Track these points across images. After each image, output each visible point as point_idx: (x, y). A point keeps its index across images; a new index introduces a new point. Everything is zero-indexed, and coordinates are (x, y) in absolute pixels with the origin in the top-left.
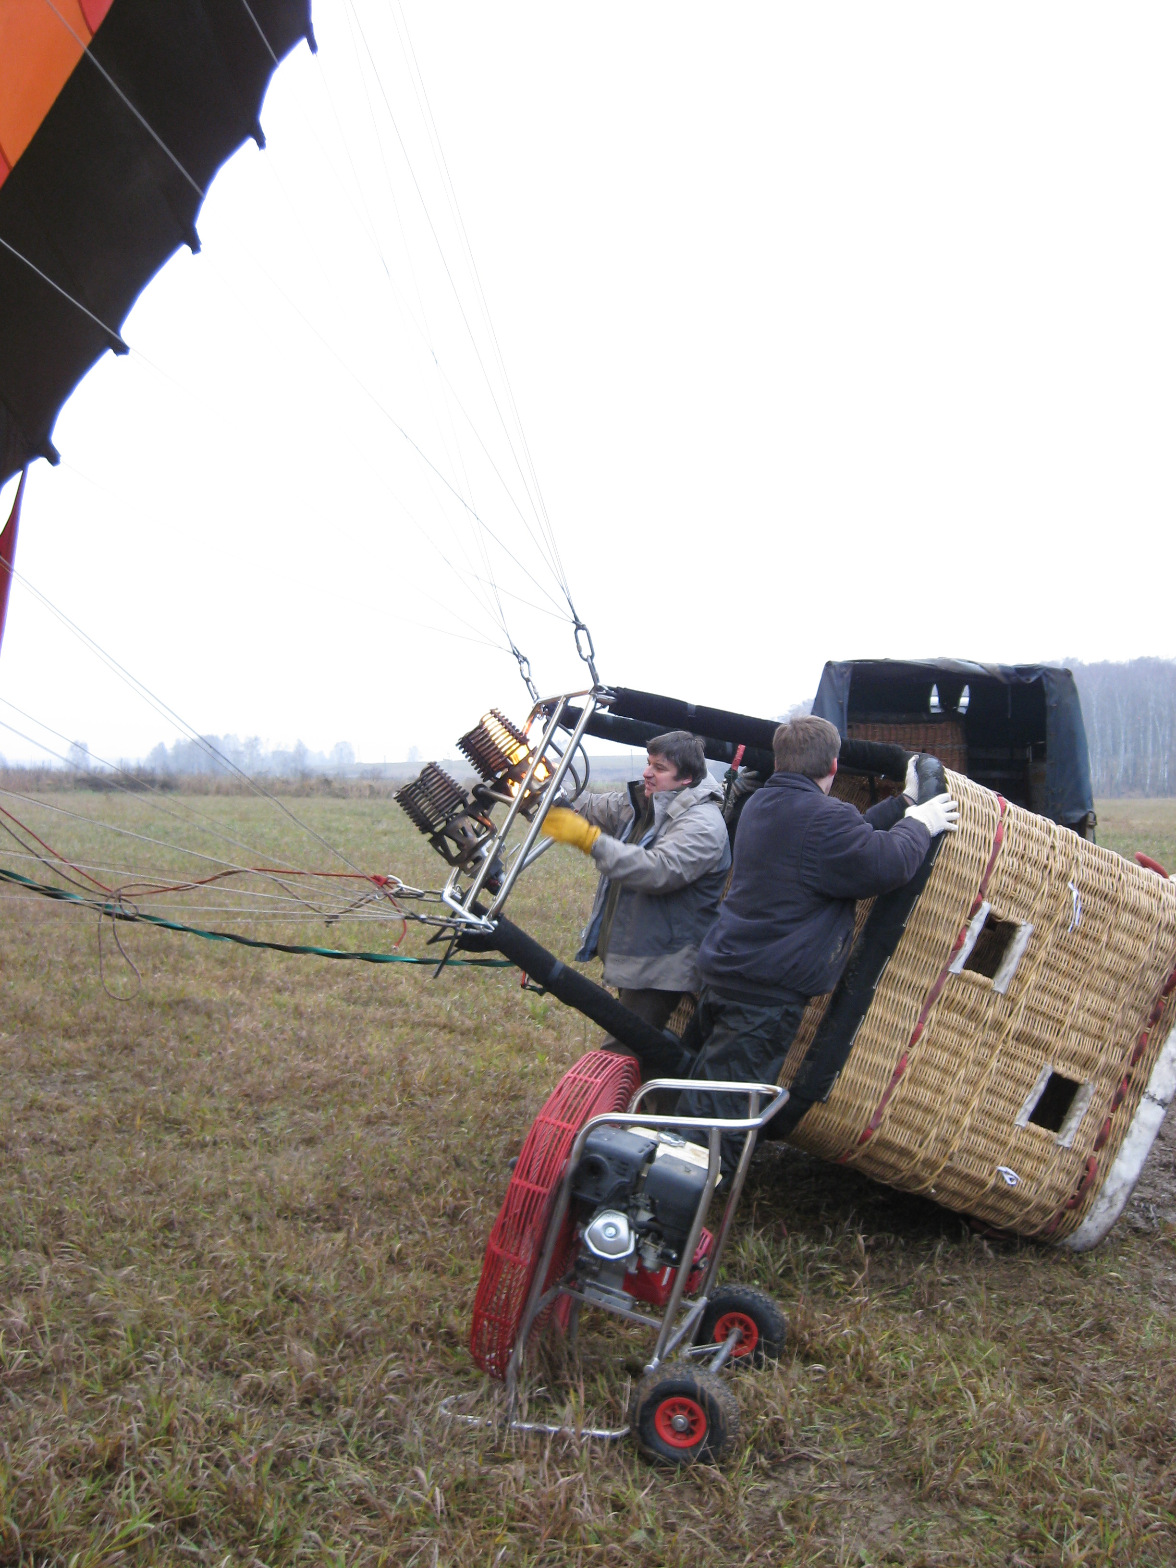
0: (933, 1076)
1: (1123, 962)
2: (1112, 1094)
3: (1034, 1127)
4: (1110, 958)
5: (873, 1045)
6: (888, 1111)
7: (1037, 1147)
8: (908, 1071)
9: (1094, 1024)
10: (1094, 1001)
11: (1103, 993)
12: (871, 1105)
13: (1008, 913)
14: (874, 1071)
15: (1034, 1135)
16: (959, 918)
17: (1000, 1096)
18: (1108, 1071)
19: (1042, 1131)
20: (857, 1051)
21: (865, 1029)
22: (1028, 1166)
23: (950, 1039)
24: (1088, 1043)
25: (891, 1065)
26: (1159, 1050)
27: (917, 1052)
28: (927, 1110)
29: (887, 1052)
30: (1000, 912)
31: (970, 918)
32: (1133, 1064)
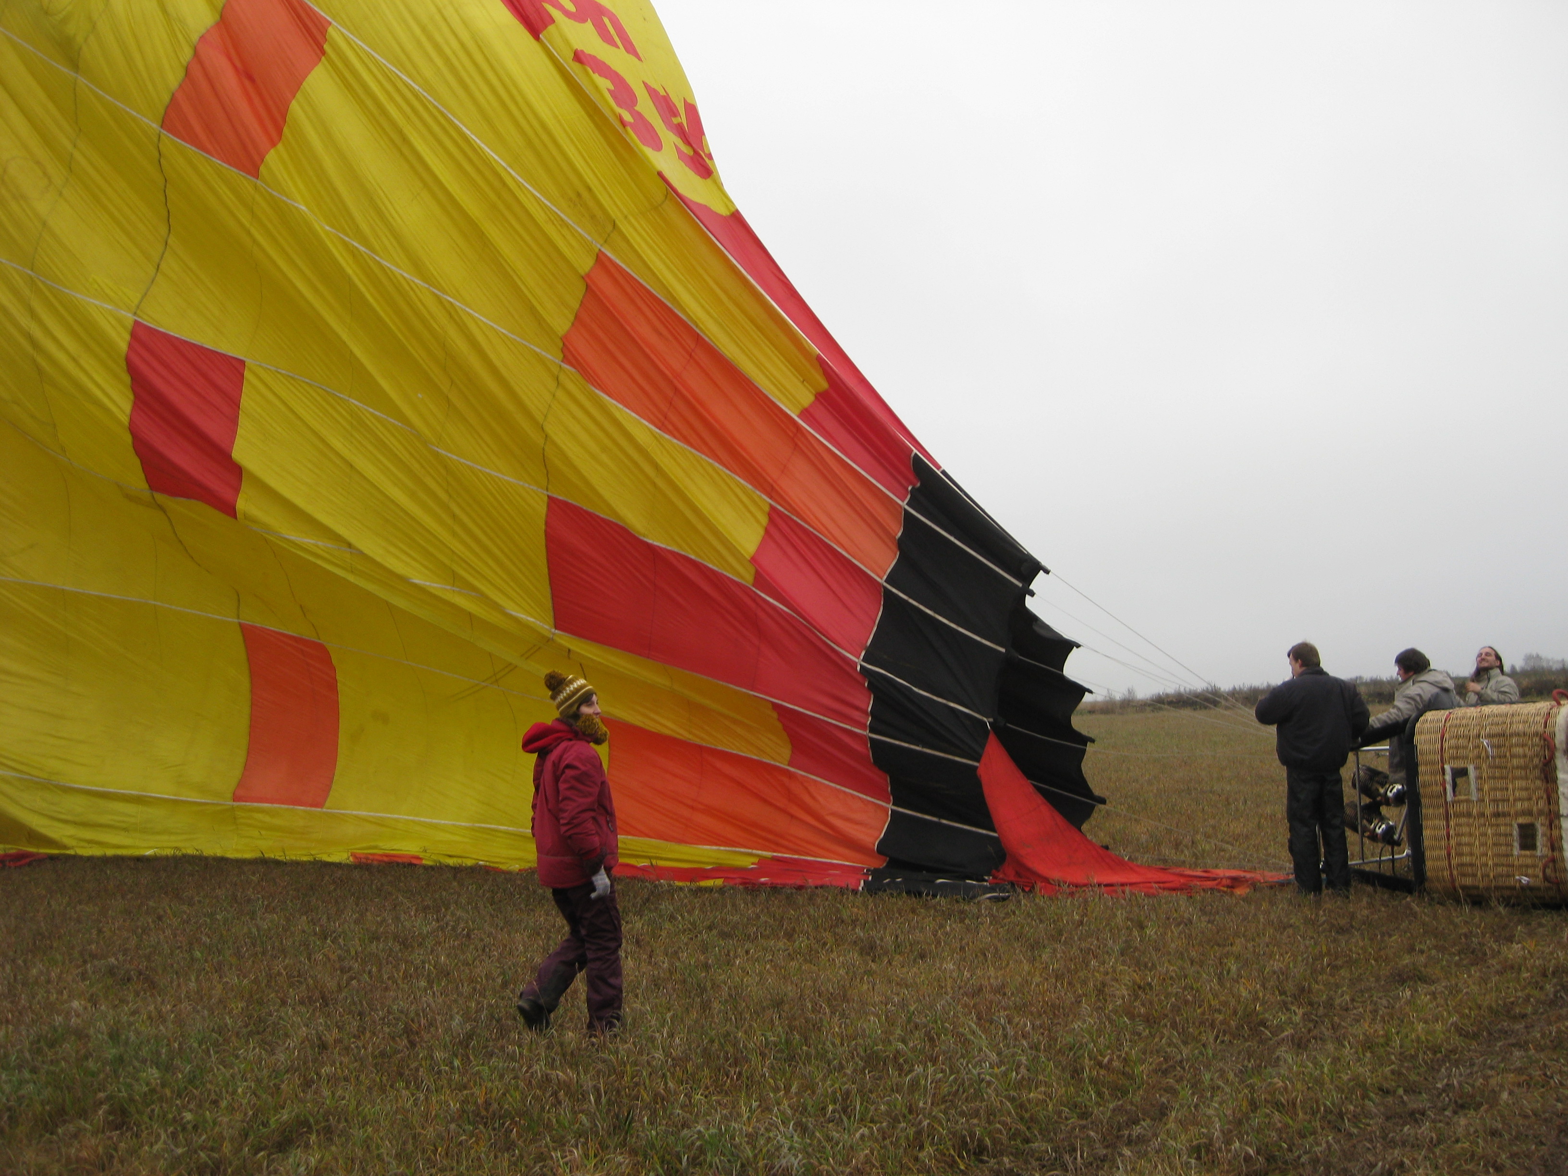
0: (1466, 849)
1: (1522, 761)
2: (1547, 822)
3: (1523, 852)
4: (1515, 762)
5: (1433, 848)
6: (1455, 873)
7: (1529, 861)
8: (1453, 852)
9: (1524, 794)
10: (1519, 783)
11: (1521, 778)
12: (1446, 874)
13: (1460, 764)
14: (1438, 859)
15: (1525, 856)
16: (1439, 778)
17: (1501, 845)
18: (1540, 813)
19: (1528, 853)
20: (1428, 854)
21: (1426, 843)
22: (1530, 871)
23: (1465, 829)
24: (1526, 804)
25: (1444, 853)
26: (1557, 793)
27: (1453, 842)
28: (1471, 865)
29: (1441, 848)
30: (1455, 766)
31: (1444, 774)
32: (1549, 803)
